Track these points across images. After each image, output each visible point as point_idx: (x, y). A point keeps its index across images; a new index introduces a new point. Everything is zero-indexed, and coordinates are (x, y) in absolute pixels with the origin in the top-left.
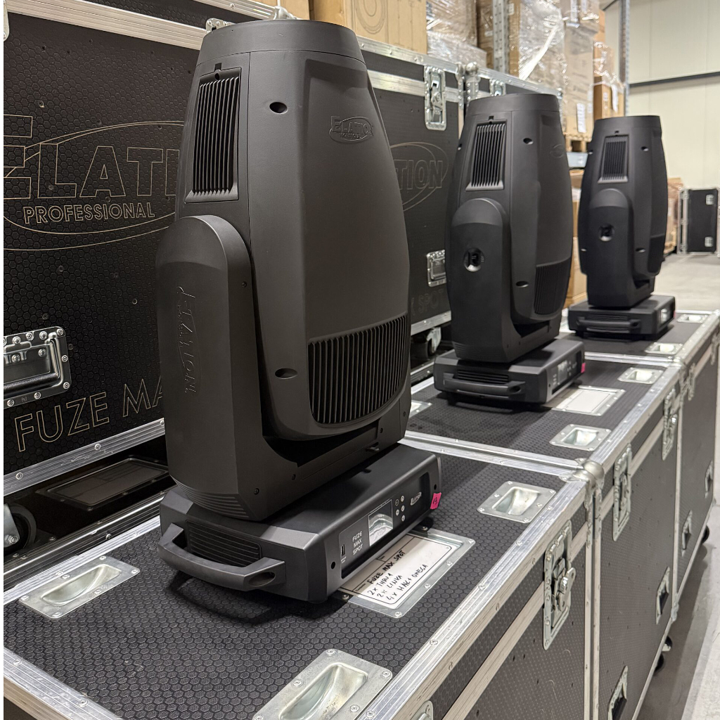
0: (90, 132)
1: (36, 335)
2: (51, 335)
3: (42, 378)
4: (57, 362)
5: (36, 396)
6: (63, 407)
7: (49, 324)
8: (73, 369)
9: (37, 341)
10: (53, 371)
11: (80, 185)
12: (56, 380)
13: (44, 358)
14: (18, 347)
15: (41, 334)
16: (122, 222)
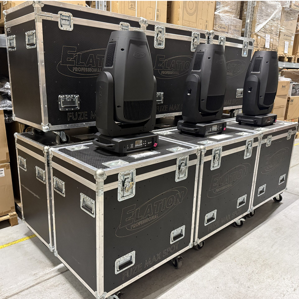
0: (88, 51)
1: (73, 96)
2: (76, 96)
3: (74, 106)
4: (77, 103)
5: (72, 109)
6: (78, 113)
7: (76, 94)
8: (80, 105)
9: (74, 97)
10: (76, 105)
11: (85, 63)
12: (77, 107)
13: (74, 101)
14: (70, 98)
15: (74, 96)
16: (94, 73)
